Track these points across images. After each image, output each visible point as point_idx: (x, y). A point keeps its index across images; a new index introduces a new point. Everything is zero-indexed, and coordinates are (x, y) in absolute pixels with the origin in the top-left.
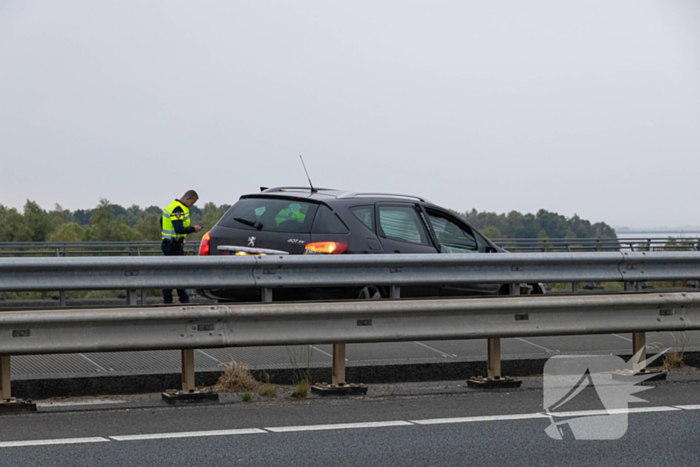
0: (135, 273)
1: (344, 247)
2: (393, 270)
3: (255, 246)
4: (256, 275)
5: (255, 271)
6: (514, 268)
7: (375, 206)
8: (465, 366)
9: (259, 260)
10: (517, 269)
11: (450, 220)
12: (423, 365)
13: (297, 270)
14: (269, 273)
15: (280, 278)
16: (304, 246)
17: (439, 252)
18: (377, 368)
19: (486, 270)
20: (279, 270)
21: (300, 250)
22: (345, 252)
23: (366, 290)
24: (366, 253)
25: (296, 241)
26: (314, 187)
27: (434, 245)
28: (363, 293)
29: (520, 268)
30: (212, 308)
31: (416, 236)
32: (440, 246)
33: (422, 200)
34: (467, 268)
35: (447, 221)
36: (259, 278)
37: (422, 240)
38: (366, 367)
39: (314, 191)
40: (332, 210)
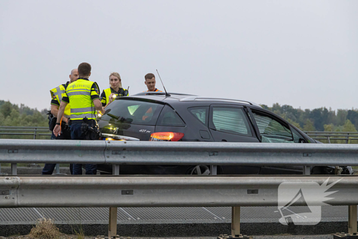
0: (15, 151)
1: (180, 136)
2: (212, 154)
3: (117, 134)
4: (106, 155)
5: (106, 152)
6: (305, 155)
7: (210, 107)
8: (223, 226)
9: (108, 144)
10: (307, 155)
11: (273, 119)
12: (191, 225)
13: (138, 152)
14: (116, 154)
15: (124, 157)
16: (150, 135)
17: (260, 142)
18: (154, 226)
19: (283, 155)
20: (124, 152)
21: (146, 137)
22: (181, 140)
23: (198, 168)
24: (198, 140)
25: (144, 131)
26: (168, 92)
27: (257, 136)
28: (196, 170)
29: (310, 155)
30: (8, 179)
31: (244, 130)
32: (261, 137)
33: (251, 104)
34: (268, 153)
35: (271, 119)
36: (108, 157)
37: (248, 132)
38: (146, 225)
39: (167, 95)
40: (173, 109)
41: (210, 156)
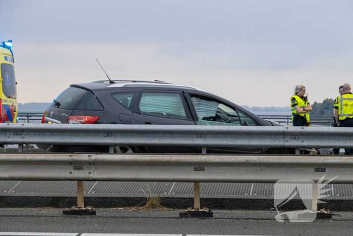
2: (106, 135)
3: (52, 118)
4: (8, 136)
7: (138, 92)
10: (201, 137)
14: (17, 135)
25: (65, 115)
26: (111, 80)
27: (193, 119)
32: (198, 120)
39: (112, 82)
40: (94, 95)
41: (105, 137)
